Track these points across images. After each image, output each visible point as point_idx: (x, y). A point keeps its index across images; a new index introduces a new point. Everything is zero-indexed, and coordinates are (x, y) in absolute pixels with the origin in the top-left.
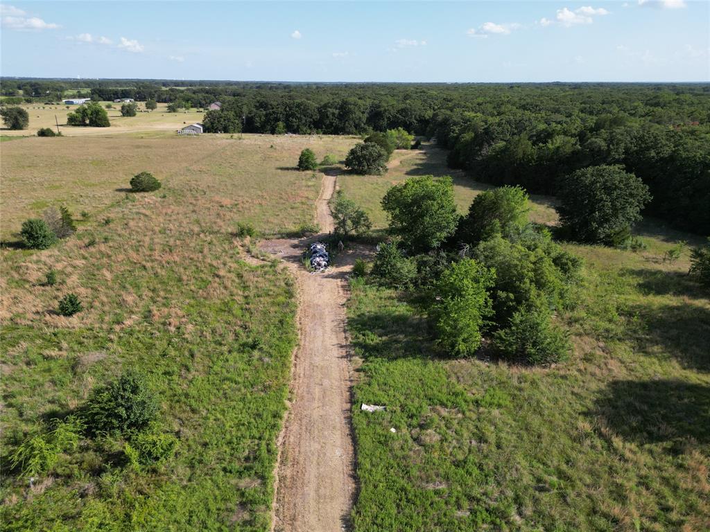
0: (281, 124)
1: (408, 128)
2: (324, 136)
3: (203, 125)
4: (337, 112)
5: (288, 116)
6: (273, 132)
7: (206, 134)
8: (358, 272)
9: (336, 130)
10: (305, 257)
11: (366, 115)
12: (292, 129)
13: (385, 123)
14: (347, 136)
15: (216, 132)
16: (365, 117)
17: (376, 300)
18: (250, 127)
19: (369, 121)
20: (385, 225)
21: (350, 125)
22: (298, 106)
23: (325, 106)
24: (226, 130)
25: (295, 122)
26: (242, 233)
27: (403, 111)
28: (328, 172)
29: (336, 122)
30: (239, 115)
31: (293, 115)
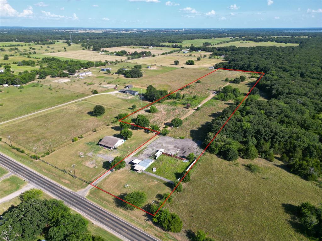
0: (232, 68)
3: (214, 67)
4: (247, 66)
6: (230, 70)
7: (215, 69)
8: (217, 95)
10: (213, 93)
11: (254, 67)
12: (234, 69)
13: (259, 70)
15: (217, 69)
16: (254, 68)
19: (255, 69)
24: (219, 69)
28: (230, 82)
29: (246, 69)
31: (235, 66)
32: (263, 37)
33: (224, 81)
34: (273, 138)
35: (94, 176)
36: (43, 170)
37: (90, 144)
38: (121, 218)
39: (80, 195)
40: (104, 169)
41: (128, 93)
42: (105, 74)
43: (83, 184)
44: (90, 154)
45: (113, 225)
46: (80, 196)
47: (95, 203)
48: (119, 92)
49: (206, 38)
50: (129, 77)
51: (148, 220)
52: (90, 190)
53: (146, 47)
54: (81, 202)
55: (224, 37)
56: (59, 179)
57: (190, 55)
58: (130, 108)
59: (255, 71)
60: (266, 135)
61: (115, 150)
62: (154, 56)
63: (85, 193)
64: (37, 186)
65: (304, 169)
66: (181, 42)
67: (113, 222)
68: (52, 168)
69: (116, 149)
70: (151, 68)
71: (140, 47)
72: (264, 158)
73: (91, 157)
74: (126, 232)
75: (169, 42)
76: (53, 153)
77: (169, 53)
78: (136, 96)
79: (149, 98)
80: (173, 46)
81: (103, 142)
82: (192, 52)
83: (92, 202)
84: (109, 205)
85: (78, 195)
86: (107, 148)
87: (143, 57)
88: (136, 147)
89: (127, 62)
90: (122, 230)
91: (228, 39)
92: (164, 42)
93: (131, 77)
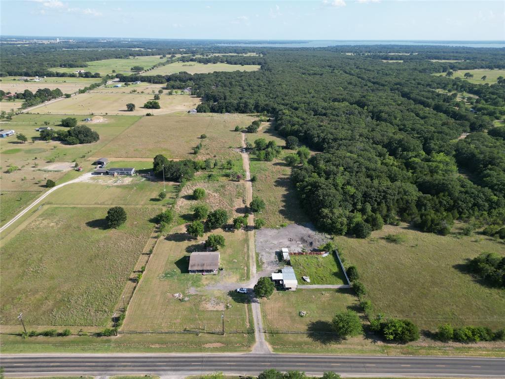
0: (224, 110)
1: (268, 111)
2: (239, 114)
3: (196, 110)
4: (243, 105)
5: (226, 107)
6: (221, 113)
7: (198, 113)
8: (250, 153)
9: (243, 112)
10: (242, 151)
12: (228, 111)
13: (260, 109)
14: (247, 114)
15: (201, 112)
16: (253, 107)
17: (252, 156)
18: (213, 110)
19: (254, 109)
20: (255, 146)
21: (248, 110)
22: (230, 103)
23: (240, 103)
24: (205, 112)
25: (229, 109)
26: (230, 147)
27: (267, 105)
28: (243, 132)
29: (243, 109)
30: (208, 106)
31: (228, 107)
32: (202, 54)
33: (235, 131)
34: (385, 198)
35: (243, 320)
36: (153, 346)
37: (168, 275)
38: (347, 355)
39: (262, 353)
40: (241, 304)
41: (116, 174)
42: (14, 143)
43: (243, 337)
44: (192, 291)
45: (351, 367)
46: (265, 354)
47: (296, 354)
48: (92, 174)
49: (119, 58)
50: (76, 144)
51: (375, 342)
52: (265, 340)
53: (29, 78)
54: (277, 362)
55: (147, 55)
56: (199, 347)
57: (134, 91)
58: (152, 200)
59: (255, 111)
60: (376, 197)
61: (221, 272)
62: (68, 96)
63: (265, 347)
64: (180, 372)
65: (438, 224)
66: (86, 66)
67: (347, 365)
68: (163, 336)
69: (222, 269)
70: (91, 120)
71: (14, 80)
72: (389, 224)
73: (202, 296)
74: (374, 367)
75: (61, 66)
76: (127, 313)
77: (90, 89)
78: (134, 176)
79: (169, 176)
80: (81, 75)
81: (194, 265)
82: (129, 84)
83: (289, 353)
84: (314, 348)
85: (260, 354)
86: (207, 273)
87: (50, 100)
88: (244, 258)
89: (28, 113)
90: (368, 367)
91: (157, 59)
92: (51, 67)
93: (80, 143)
